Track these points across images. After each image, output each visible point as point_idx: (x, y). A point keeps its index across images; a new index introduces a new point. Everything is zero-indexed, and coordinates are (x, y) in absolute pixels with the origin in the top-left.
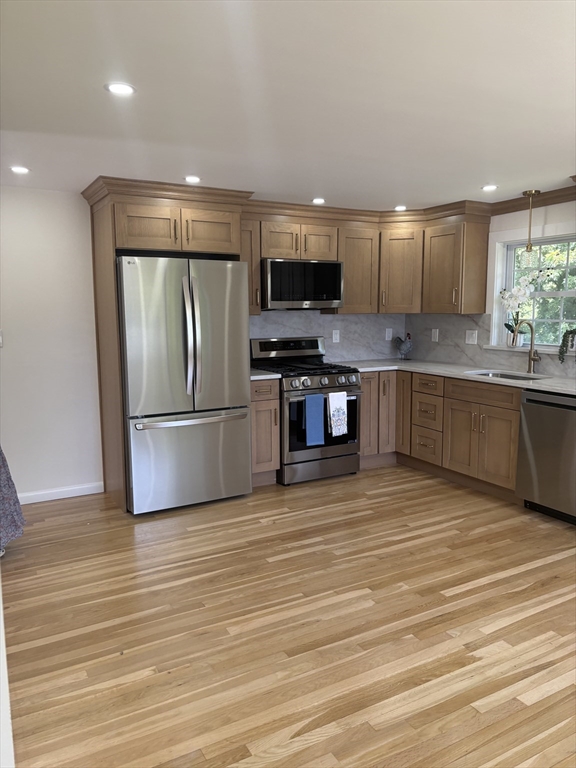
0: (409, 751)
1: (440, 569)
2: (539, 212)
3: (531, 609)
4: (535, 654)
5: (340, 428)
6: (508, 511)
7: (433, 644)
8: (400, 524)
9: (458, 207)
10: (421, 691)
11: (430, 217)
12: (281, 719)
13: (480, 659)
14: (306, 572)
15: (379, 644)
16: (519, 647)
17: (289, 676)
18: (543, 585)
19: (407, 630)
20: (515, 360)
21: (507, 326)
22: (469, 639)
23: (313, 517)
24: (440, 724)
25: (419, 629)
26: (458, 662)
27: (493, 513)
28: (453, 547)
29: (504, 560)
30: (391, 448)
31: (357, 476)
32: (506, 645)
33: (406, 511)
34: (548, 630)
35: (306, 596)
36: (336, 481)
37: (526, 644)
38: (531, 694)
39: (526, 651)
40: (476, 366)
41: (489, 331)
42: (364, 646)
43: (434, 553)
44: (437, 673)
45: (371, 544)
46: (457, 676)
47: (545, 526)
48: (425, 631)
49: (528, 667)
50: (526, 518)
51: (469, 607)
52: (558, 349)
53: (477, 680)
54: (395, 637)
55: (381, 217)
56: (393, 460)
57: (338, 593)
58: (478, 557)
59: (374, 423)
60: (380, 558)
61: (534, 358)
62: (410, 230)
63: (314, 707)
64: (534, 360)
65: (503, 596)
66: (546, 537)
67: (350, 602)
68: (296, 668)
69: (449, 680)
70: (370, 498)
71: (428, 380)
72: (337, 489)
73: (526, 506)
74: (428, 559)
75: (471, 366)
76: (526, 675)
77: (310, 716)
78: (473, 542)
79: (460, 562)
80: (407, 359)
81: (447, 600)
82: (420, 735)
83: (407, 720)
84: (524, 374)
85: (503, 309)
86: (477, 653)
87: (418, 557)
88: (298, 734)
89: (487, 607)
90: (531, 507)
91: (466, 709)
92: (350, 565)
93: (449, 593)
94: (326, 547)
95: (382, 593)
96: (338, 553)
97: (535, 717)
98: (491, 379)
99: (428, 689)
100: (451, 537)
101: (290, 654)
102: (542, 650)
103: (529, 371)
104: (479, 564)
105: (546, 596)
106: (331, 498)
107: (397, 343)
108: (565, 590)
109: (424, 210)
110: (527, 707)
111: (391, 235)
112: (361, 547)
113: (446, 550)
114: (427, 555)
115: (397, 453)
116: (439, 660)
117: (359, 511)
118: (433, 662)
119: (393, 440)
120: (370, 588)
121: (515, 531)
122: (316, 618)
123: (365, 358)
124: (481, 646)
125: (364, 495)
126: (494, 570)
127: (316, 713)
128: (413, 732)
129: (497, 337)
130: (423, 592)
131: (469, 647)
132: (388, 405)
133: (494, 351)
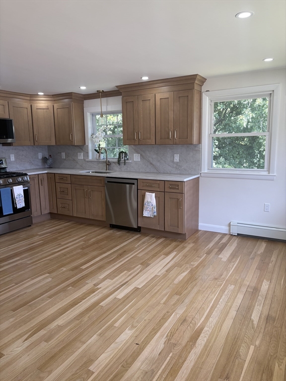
0: (77, 329)
1: (79, 258)
2: (104, 100)
3: (117, 265)
4: (121, 280)
5: (21, 204)
6: (104, 230)
7: (81, 288)
8: (57, 244)
9: (69, 95)
10: (78, 306)
11: (55, 99)
12: (16, 337)
13: (100, 288)
14: (14, 274)
15: (57, 294)
16: (114, 280)
17: (16, 319)
18: (120, 255)
19: (68, 286)
20: (100, 165)
21: (95, 150)
22: (94, 282)
23: (12, 249)
24: (88, 315)
25: (74, 284)
26: (92, 291)
27: (98, 232)
28: (83, 249)
29: (105, 249)
30: (47, 211)
31: (32, 227)
32: (110, 280)
33: (59, 238)
34: (124, 271)
35: (16, 284)
36: (21, 231)
37: (117, 278)
38: (121, 294)
39: (117, 280)
40: (84, 169)
41: (88, 153)
42: (50, 297)
43: (75, 253)
44: (84, 298)
45: (45, 255)
46: (92, 297)
47: (119, 233)
48: (76, 284)
49: (118, 286)
50: (111, 231)
51: (93, 270)
52: (117, 160)
53: (100, 295)
54: (64, 290)
55: (30, 97)
56: (49, 217)
57: (33, 279)
58: (94, 250)
59: (38, 200)
60: (50, 260)
61: (108, 164)
62: (46, 105)
63: (31, 327)
64: (108, 165)
65: (106, 263)
66: (120, 237)
67: (40, 282)
68: (18, 315)
69: (89, 299)
70: (40, 235)
71: (63, 177)
72: (23, 234)
73: (110, 227)
74: (73, 256)
75: (81, 169)
76: (118, 288)
77: (30, 331)
78: (91, 245)
79: (86, 254)
80: (50, 168)
81: (83, 270)
82: (81, 322)
83: (74, 318)
84: (105, 171)
85: (93, 143)
86: (99, 286)
87: (68, 256)
88: (26, 340)
89: (101, 268)
90: (113, 227)
91: (97, 307)
92: (37, 266)
93: (84, 267)
94: (23, 261)
95: (54, 274)
96: (29, 262)
97: (123, 302)
98: (91, 174)
99: (81, 304)
100: (81, 245)
101: (14, 310)
102: (123, 278)
103: (107, 170)
104: (95, 253)
105: (122, 259)
106: (20, 239)
107: (45, 160)
108: (129, 255)
109: (52, 95)
110: (120, 299)
111: (37, 107)
112: (40, 257)
113: (80, 251)
114: (72, 254)
115: (50, 213)
116: (84, 293)
117: (36, 242)
118: (82, 294)
119: (48, 207)
120: (48, 273)
121: (107, 238)
122: (24, 292)
123: (29, 168)
124: (100, 284)
125: (37, 235)
126: (101, 254)
127: (33, 329)
128: (78, 322)
129: (91, 155)
130: (72, 270)
131: (95, 285)
132: (44, 190)
133: (91, 162)
